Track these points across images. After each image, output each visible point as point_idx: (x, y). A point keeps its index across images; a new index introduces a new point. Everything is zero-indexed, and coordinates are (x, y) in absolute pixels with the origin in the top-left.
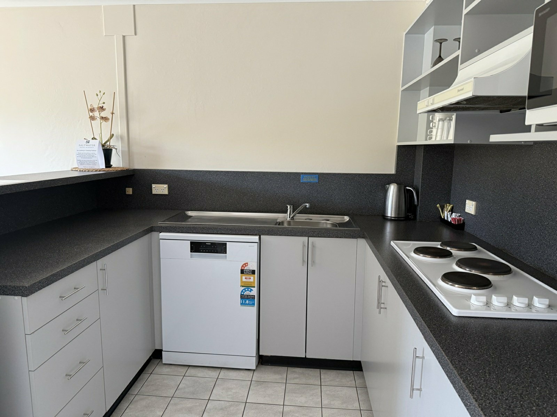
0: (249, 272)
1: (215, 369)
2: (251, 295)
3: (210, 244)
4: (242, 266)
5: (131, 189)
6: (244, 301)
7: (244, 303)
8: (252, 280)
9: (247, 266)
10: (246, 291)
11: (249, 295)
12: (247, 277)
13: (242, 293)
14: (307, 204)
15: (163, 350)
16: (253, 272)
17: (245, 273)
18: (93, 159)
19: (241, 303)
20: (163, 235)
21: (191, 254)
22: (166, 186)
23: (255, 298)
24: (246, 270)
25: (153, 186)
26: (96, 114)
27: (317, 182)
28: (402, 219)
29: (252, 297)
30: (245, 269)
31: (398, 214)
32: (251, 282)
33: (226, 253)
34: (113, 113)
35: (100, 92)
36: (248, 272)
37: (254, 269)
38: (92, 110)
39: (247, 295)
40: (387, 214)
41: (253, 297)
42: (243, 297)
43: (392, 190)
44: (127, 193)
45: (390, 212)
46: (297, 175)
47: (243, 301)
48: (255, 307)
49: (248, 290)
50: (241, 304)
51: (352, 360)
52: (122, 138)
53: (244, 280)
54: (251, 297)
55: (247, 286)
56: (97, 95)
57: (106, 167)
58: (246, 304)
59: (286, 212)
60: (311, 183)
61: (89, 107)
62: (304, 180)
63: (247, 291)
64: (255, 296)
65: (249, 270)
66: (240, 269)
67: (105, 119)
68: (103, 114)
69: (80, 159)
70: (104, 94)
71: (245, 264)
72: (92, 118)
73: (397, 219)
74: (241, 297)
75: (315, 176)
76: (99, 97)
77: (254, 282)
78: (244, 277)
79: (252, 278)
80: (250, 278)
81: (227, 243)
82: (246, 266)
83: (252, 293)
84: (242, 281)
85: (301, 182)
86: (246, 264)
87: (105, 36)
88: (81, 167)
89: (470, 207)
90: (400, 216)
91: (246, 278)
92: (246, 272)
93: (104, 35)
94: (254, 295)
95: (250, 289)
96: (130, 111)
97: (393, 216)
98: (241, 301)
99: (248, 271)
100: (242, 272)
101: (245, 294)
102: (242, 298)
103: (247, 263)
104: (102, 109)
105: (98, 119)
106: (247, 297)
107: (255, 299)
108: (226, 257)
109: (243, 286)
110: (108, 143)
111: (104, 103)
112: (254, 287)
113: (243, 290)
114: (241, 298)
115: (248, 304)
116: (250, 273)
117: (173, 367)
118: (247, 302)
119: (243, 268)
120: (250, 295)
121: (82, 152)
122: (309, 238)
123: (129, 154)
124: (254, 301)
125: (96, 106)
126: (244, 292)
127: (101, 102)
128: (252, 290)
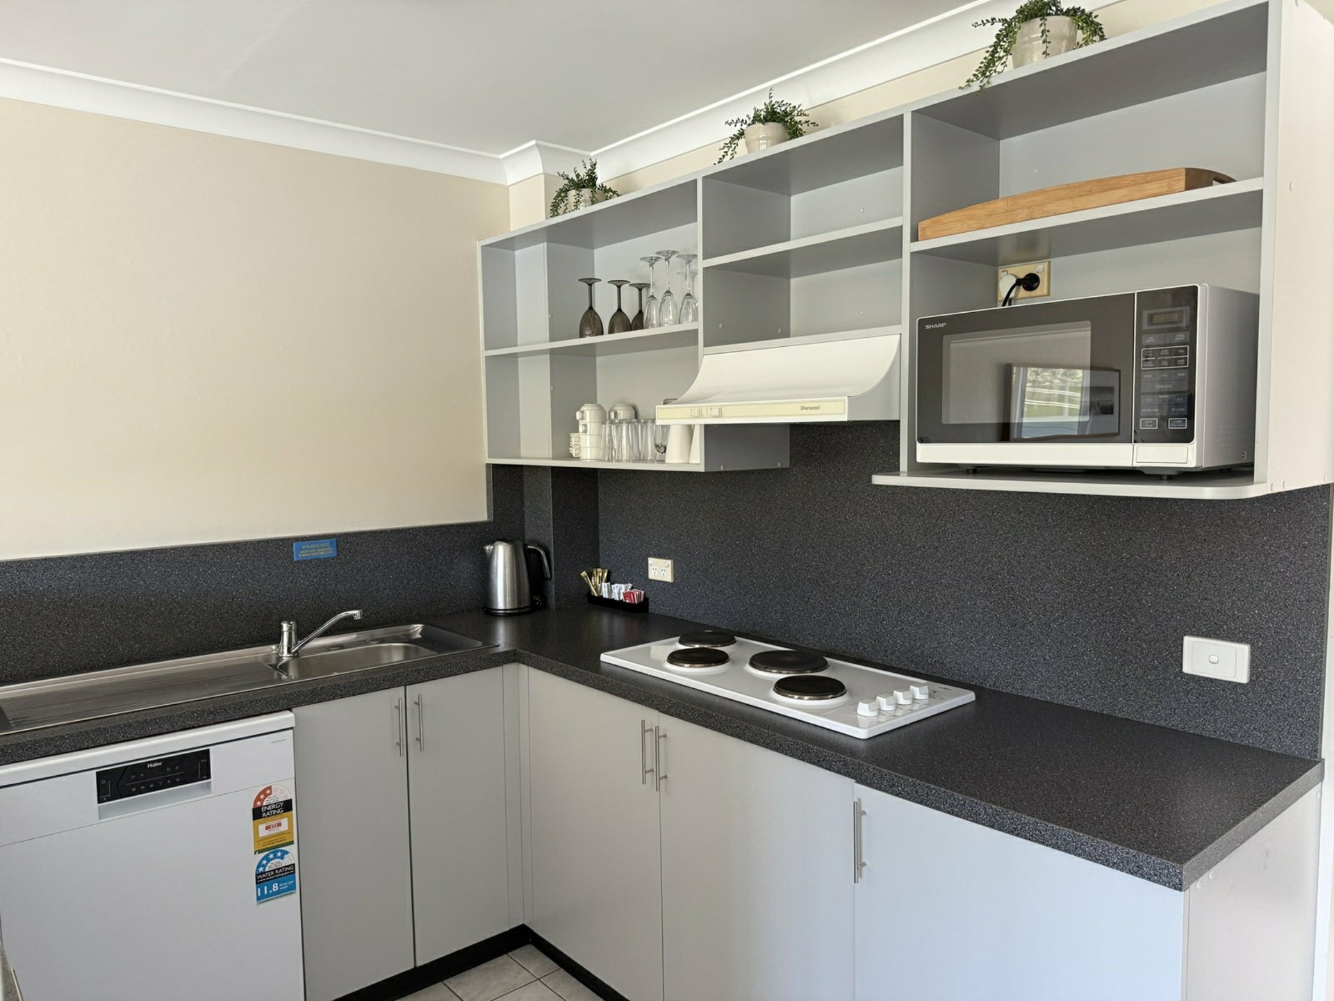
0: (276, 809)
2: (284, 865)
3: (160, 764)
4: (258, 799)
6: (266, 888)
7: (266, 893)
8: (283, 828)
9: (270, 794)
10: (269, 860)
11: (278, 869)
12: (271, 823)
13: (261, 869)
14: (355, 612)
16: (287, 806)
17: (264, 814)
19: (259, 895)
21: (99, 807)
23: (294, 869)
24: (267, 806)
27: (335, 555)
28: (527, 610)
29: (288, 871)
30: (264, 804)
31: (519, 601)
32: (283, 833)
33: (209, 777)
36: (274, 809)
37: (289, 798)
39: (274, 870)
40: (497, 605)
41: (291, 870)
42: (262, 879)
43: (501, 555)
45: (501, 600)
46: (283, 546)
47: (262, 891)
48: (295, 892)
49: (275, 857)
50: (258, 899)
51: (508, 929)
53: (263, 833)
54: (285, 872)
55: (273, 848)
58: (274, 894)
59: (277, 639)
60: (319, 559)
62: (301, 554)
63: (272, 859)
64: (294, 865)
65: (275, 804)
66: (252, 807)
71: (263, 792)
73: (516, 611)
74: (257, 879)
75: (327, 543)
77: (290, 832)
78: (262, 827)
79: (284, 822)
80: (279, 825)
81: (210, 748)
82: (266, 796)
83: (286, 861)
84: (257, 839)
85: (295, 560)
86: (266, 792)
89: (660, 570)
90: (522, 606)
91: (268, 828)
92: (269, 811)
94: (293, 863)
95: (281, 851)
97: (508, 608)
98: (259, 889)
99: (273, 806)
100: (258, 813)
101: (267, 869)
102: (261, 882)
103: (270, 788)
106: (275, 874)
107: (294, 872)
108: (209, 785)
109: (260, 852)
112: (291, 843)
113: (263, 859)
114: (257, 883)
115: (279, 892)
116: (279, 811)
118: (276, 887)
119: (259, 803)
120: (281, 868)
122: (407, 687)
124: (294, 879)
126: (265, 866)
128: (287, 853)
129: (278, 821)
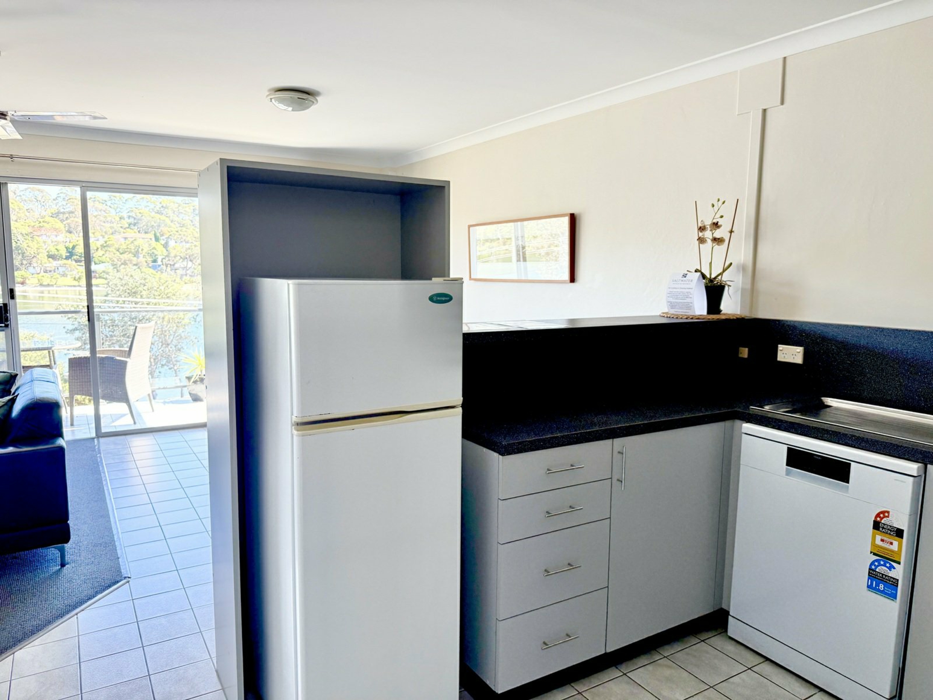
0: (891, 531)
1: (808, 685)
2: (890, 575)
4: (878, 515)
5: (747, 349)
6: (874, 582)
7: (874, 586)
8: (895, 547)
9: (888, 517)
10: (880, 565)
11: (886, 576)
12: (885, 539)
13: (873, 567)
15: (731, 614)
16: (899, 533)
17: (881, 529)
18: (688, 300)
19: (869, 584)
20: (748, 427)
21: (786, 468)
22: (800, 349)
23: (897, 584)
24: (884, 524)
25: (780, 347)
26: (708, 234)
29: (893, 582)
30: (883, 522)
32: (892, 551)
33: (848, 482)
34: (731, 232)
35: (719, 200)
36: (889, 529)
37: (902, 528)
38: (702, 229)
39: (883, 575)
41: (894, 583)
42: (873, 574)
44: (740, 356)
47: (872, 583)
48: (896, 602)
49: (885, 565)
50: (868, 587)
52: (743, 268)
53: (878, 542)
54: (890, 581)
55: (886, 558)
56: (713, 206)
57: (709, 312)
58: (879, 590)
61: (700, 225)
63: (882, 565)
64: (898, 580)
65: (891, 526)
66: (873, 519)
67: (717, 241)
68: (718, 234)
69: (671, 300)
70: (724, 202)
71: (883, 512)
72: (701, 240)
74: (869, 573)
76: (716, 208)
77: (899, 554)
78: (878, 538)
79: (896, 543)
80: (891, 543)
81: (852, 463)
82: (885, 517)
83: (892, 574)
84: (873, 544)
86: (884, 514)
87: (738, 115)
88: (672, 311)
91: (882, 540)
92: (885, 528)
93: (737, 113)
94: (897, 578)
95: (890, 564)
96: (762, 226)
98: (870, 580)
99: (889, 527)
100: (877, 526)
101: (877, 570)
102: (871, 576)
103: (888, 512)
104: (716, 225)
105: (709, 242)
106: (882, 577)
107: (897, 586)
108: (847, 489)
109: (875, 554)
110: (720, 277)
111: (722, 217)
112: (899, 563)
113: (876, 561)
114: (869, 575)
115: (883, 592)
116: (892, 533)
117: (739, 647)
118: (881, 587)
119: (878, 519)
120: (888, 576)
121: (675, 290)
123: (751, 293)
124: (896, 591)
125: (708, 222)
126: (877, 567)
127: (718, 216)
128: (894, 568)
129: (891, 541)
